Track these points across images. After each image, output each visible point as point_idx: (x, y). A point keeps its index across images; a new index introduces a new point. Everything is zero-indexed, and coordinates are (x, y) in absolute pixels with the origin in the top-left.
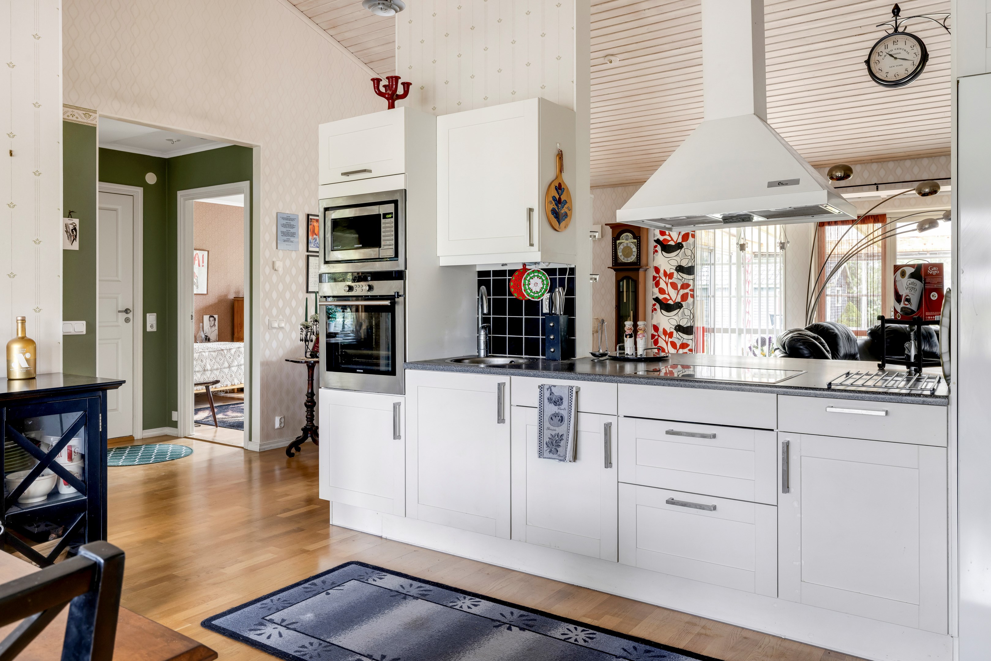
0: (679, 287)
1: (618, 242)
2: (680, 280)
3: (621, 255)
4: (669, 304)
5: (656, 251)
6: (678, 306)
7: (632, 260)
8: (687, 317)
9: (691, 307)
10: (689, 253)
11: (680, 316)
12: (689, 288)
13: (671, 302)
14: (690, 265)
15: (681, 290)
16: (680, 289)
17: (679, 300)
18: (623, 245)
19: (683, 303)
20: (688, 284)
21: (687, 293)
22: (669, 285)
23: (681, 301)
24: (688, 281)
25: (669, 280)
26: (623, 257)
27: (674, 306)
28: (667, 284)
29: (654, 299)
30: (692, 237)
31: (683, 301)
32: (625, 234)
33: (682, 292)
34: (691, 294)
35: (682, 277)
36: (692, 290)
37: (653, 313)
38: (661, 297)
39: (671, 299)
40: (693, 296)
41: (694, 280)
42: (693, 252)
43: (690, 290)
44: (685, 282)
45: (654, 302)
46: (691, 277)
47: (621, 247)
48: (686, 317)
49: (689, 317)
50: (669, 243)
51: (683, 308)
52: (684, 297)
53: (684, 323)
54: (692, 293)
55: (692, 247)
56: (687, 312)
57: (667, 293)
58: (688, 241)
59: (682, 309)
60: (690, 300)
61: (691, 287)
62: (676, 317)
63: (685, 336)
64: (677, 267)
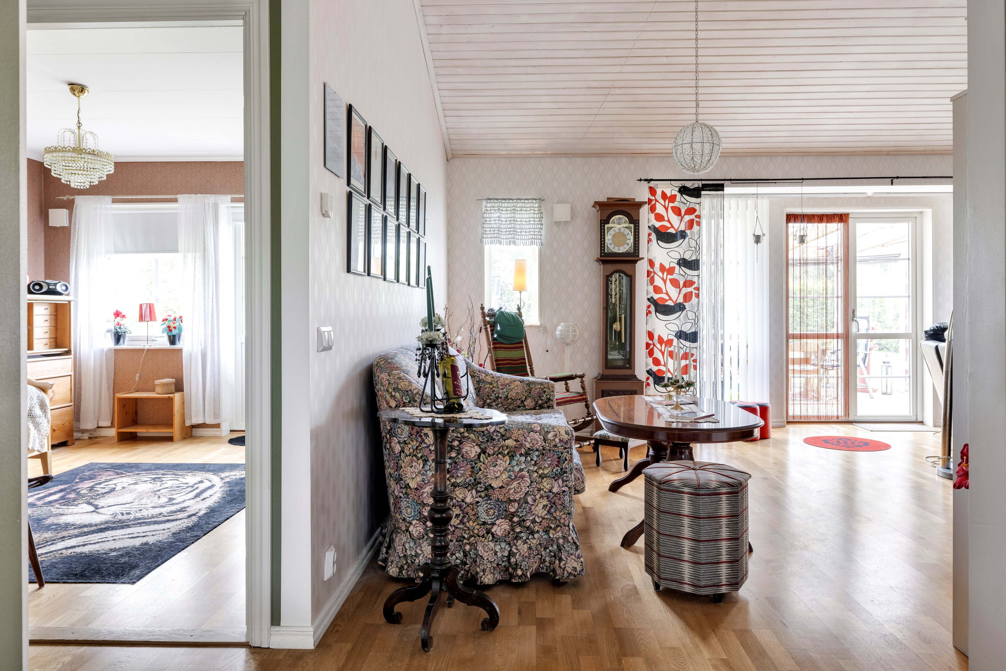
0: (681, 285)
6: (680, 307)
8: (691, 321)
9: (696, 309)
11: (682, 320)
12: (694, 286)
14: (694, 258)
15: (684, 288)
16: (683, 287)
17: (681, 300)
19: (686, 304)
20: (692, 281)
21: (692, 292)
23: (683, 302)
24: (692, 278)
27: (674, 308)
33: (685, 290)
34: (695, 293)
36: (698, 289)
40: (698, 296)
41: (698, 276)
43: (694, 288)
44: (688, 279)
46: (695, 273)
48: (689, 321)
51: (686, 310)
52: (688, 297)
53: (687, 328)
54: (697, 292)
55: (696, 237)
56: (691, 315)
58: (693, 230)
59: (685, 312)
60: (694, 300)
61: (695, 285)
62: (676, 322)
63: (688, 344)
64: (680, 260)
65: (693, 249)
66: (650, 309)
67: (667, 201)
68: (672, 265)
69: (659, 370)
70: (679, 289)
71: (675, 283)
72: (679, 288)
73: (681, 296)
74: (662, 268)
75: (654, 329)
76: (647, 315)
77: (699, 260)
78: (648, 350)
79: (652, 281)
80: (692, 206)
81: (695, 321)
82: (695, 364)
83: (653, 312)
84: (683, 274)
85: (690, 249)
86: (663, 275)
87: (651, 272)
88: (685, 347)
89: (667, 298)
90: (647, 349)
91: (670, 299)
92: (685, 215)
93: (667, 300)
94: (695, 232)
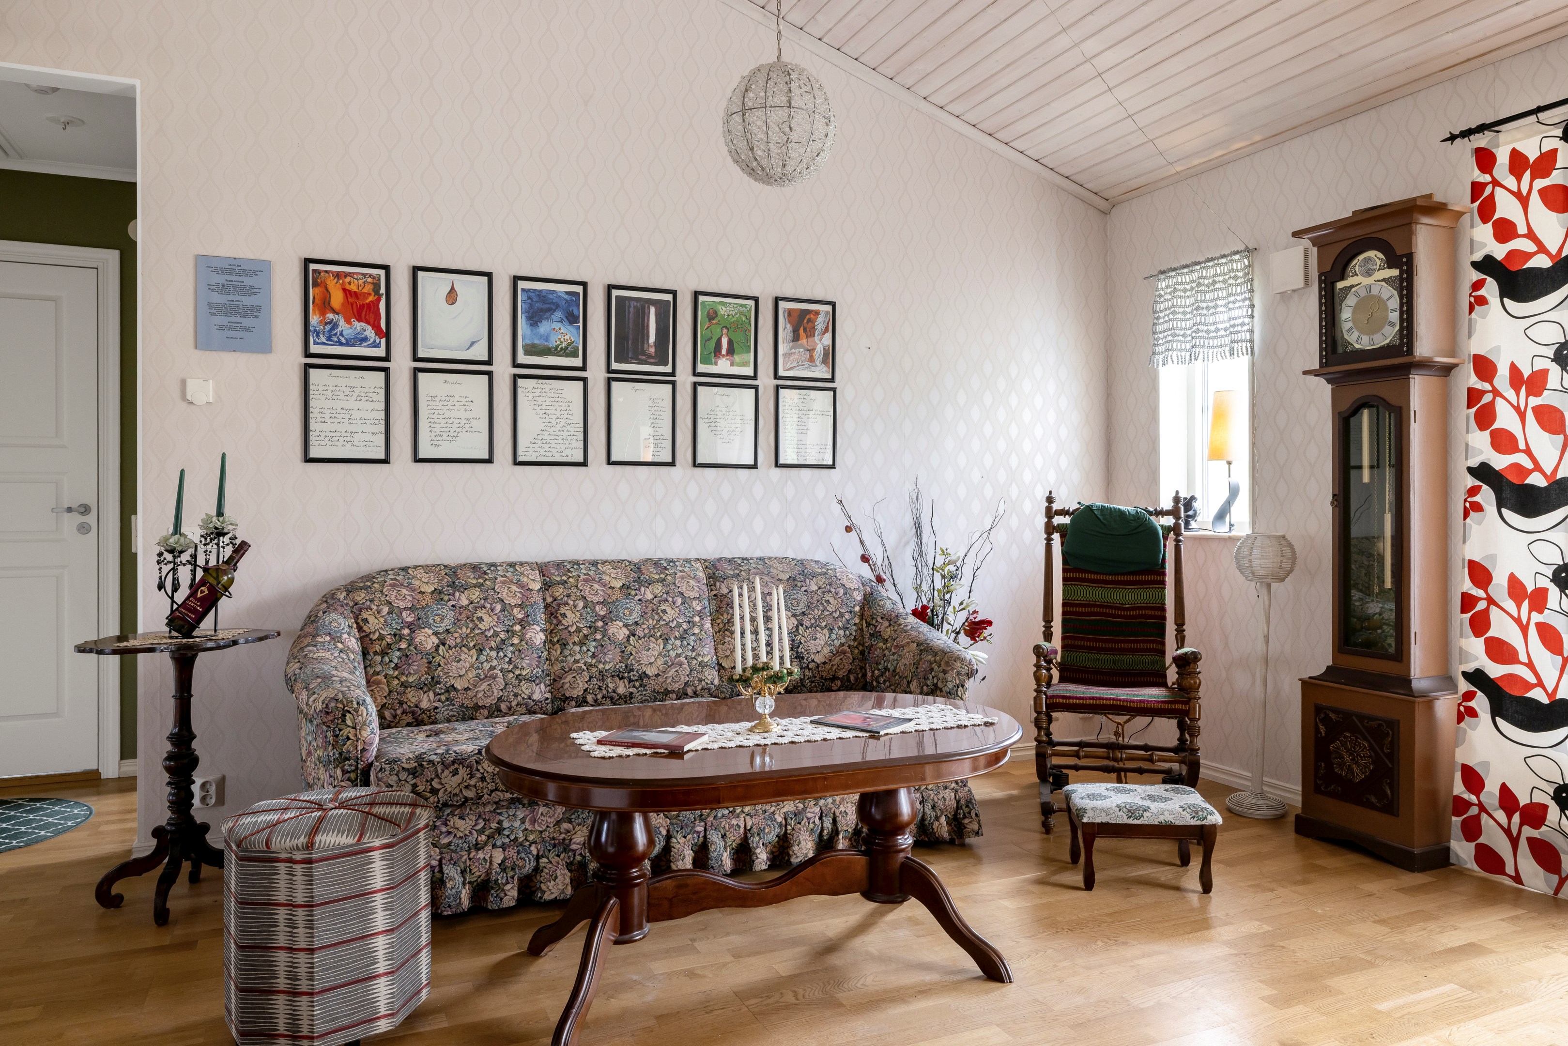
1: (1340, 285)
3: (1351, 329)
4: (1532, 487)
5: (1482, 301)
7: (1387, 341)
13: (1537, 480)
18: (1357, 294)
22: (1530, 416)
25: (1531, 398)
26: (1356, 334)
28: (1522, 416)
29: (1470, 470)
32: (1361, 257)
37: (1468, 520)
38: (1500, 462)
39: (1538, 468)
45: (1471, 481)
47: (1351, 300)
50: (1530, 264)
57: (1522, 446)
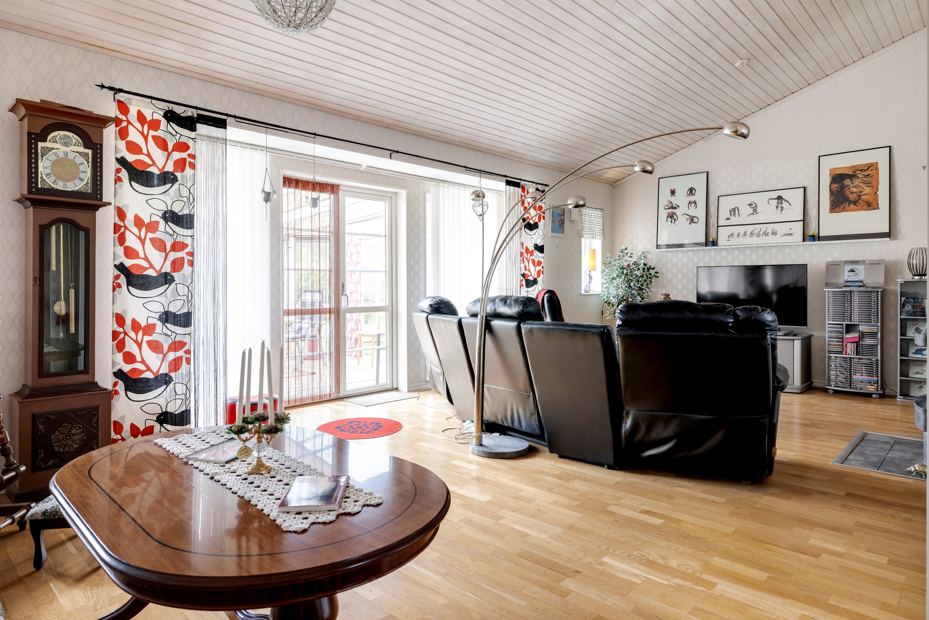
0: (168, 248)
2: (171, 235)
8: (182, 298)
9: (189, 282)
10: (185, 192)
11: (169, 297)
12: (186, 251)
14: (186, 212)
15: (172, 253)
16: (170, 251)
17: (167, 268)
19: (175, 275)
20: (183, 243)
21: (183, 259)
24: (184, 239)
30: (190, 167)
31: (174, 272)
33: (173, 256)
34: (188, 260)
35: (174, 232)
36: (191, 254)
40: (191, 263)
42: (192, 191)
43: (187, 253)
44: (178, 240)
46: (189, 232)
48: (179, 298)
49: (185, 298)
52: (177, 265)
53: (177, 308)
54: (190, 258)
55: (189, 184)
56: (183, 290)
59: (173, 285)
60: (187, 269)
61: (189, 249)
62: (161, 299)
63: (179, 330)
64: (166, 212)
65: (185, 199)
66: (119, 281)
67: (146, 126)
68: (155, 218)
69: (134, 370)
70: (164, 254)
71: (159, 245)
72: (165, 251)
73: (168, 263)
74: (139, 222)
75: (125, 311)
76: (114, 290)
77: (194, 215)
78: (116, 342)
79: (122, 240)
80: (183, 140)
81: (188, 297)
82: (188, 356)
83: (124, 286)
84: (172, 233)
85: (181, 199)
86: (140, 231)
87: (122, 227)
88: (174, 335)
89: (146, 265)
90: (114, 340)
91: (152, 266)
92: (173, 151)
93: (146, 269)
94: (188, 177)
